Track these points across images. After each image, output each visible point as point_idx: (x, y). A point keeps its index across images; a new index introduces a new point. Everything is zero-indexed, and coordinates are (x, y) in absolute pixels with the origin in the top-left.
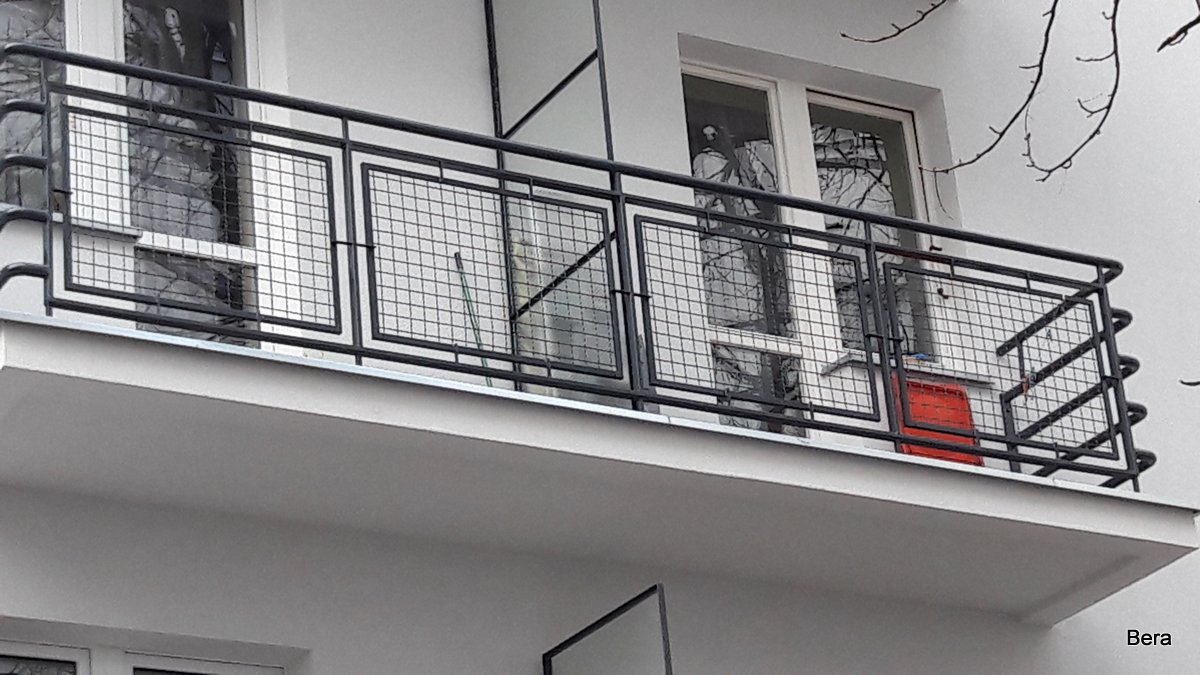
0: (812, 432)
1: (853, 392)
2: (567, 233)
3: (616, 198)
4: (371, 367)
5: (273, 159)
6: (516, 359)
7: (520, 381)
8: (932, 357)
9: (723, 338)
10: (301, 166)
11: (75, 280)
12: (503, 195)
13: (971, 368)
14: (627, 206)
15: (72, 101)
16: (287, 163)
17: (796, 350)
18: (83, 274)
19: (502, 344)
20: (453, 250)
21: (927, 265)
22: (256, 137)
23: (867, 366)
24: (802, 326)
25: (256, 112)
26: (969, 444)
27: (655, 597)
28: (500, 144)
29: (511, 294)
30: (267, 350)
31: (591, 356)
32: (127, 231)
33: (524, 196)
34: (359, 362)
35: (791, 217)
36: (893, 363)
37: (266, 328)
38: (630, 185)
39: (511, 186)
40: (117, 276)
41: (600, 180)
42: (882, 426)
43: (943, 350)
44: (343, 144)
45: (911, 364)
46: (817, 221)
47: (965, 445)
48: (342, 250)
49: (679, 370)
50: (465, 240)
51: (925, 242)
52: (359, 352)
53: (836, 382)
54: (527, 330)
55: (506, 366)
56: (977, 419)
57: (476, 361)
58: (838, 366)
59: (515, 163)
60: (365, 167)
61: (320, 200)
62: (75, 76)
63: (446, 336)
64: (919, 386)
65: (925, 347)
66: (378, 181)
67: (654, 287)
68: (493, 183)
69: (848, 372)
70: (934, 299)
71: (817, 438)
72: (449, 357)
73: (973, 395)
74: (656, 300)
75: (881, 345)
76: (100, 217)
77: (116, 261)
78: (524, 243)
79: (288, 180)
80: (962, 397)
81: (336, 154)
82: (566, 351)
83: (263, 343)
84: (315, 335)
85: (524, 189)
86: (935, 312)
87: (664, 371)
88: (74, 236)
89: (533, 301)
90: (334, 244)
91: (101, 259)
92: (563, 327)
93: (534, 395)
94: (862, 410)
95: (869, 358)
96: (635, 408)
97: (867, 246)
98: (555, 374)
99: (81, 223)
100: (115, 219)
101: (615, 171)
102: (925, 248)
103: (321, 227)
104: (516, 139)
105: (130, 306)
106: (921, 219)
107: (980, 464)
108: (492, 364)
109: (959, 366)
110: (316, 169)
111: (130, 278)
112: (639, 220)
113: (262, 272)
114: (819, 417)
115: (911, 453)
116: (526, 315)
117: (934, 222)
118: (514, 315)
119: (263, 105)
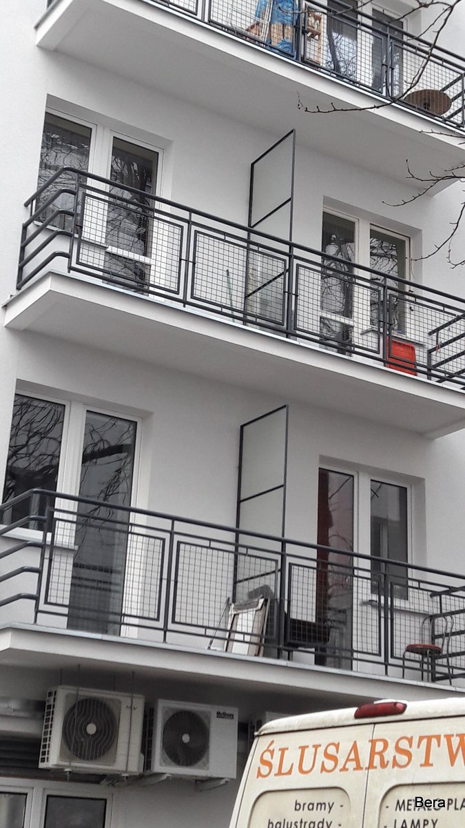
0: (354, 355)
1: (371, 342)
2: (270, 267)
3: (290, 256)
4: (189, 309)
5: (161, 224)
6: (245, 313)
7: (245, 322)
8: (404, 332)
9: (324, 315)
10: (172, 228)
11: (80, 261)
12: (248, 249)
13: (417, 338)
14: (295, 260)
15: (88, 192)
16: (166, 226)
17: (351, 323)
18: (83, 259)
19: (240, 306)
20: (226, 269)
21: (407, 297)
22: (156, 215)
23: (378, 333)
24: (355, 314)
25: (158, 205)
26: (413, 367)
27: (285, 410)
28: (250, 230)
29: (246, 288)
30: (151, 297)
31: (273, 315)
32: (102, 245)
33: (256, 251)
34: (184, 307)
35: (358, 272)
36: (388, 333)
37: (151, 289)
38: (296, 252)
39: (252, 247)
40: (96, 261)
41: (286, 248)
42: (380, 356)
43: (408, 330)
44: (189, 222)
45: (395, 334)
46: (367, 275)
47: (412, 367)
48: (183, 263)
49: (306, 325)
50: (231, 265)
51: (407, 288)
52: (185, 303)
53: (365, 337)
54: (250, 302)
55: (241, 315)
56: (417, 358)
57: (229, 312)
58: (368, 331)
59: (254, 238)
60: (196, 232)
61: (177, 242)
62: (90, 182)
63: (219, 300)
64: (396, 342)
65: (402, 329)
66: (200, 237)
67: (301, 292)
68: (245, 244)
69: (370, 334)
70: (408, 310)
71: (355, 358)
72: (219, 309)
73: (417, 348)
74: (300, 297)
75: (384, 325)
76: (92, 237)
77: (97, 255)
78: (253, 269)
79: (166, 233)
80: (413, 349)
81: (185, 225)
82: (263, 312)
83: (150, 295)
84: (170, 294)
85: (256, 248)
86: (408, 315)
87: (300, 324)
88: (82, 244)
89: (254, 292)
90: (181, 260)
91: (91, 254)
92: (264, 303)
93: (250, 328)
94: (373, 349)
95: (379, 329)
96: (287, 337)
97: (384, 287)
98: (258, 320)
99: (85, 239)
100: (98, 239)
101: (292, 245)
102: (407, 290)
103: (176, 253)
104: (256, 229)
105: (101, 274)
106: (407, 279)
107: (416, 375)
108: (236, 314)
109: (413, 337)
110: (177, 230)
111: (102, 263)
112: (298, 265)
113: (153, 268)
114: (357, 350)
115: (390, 367)
116: (250, 297)
117: (412, 281)
118: (247, 296)
119: (161, 203)
